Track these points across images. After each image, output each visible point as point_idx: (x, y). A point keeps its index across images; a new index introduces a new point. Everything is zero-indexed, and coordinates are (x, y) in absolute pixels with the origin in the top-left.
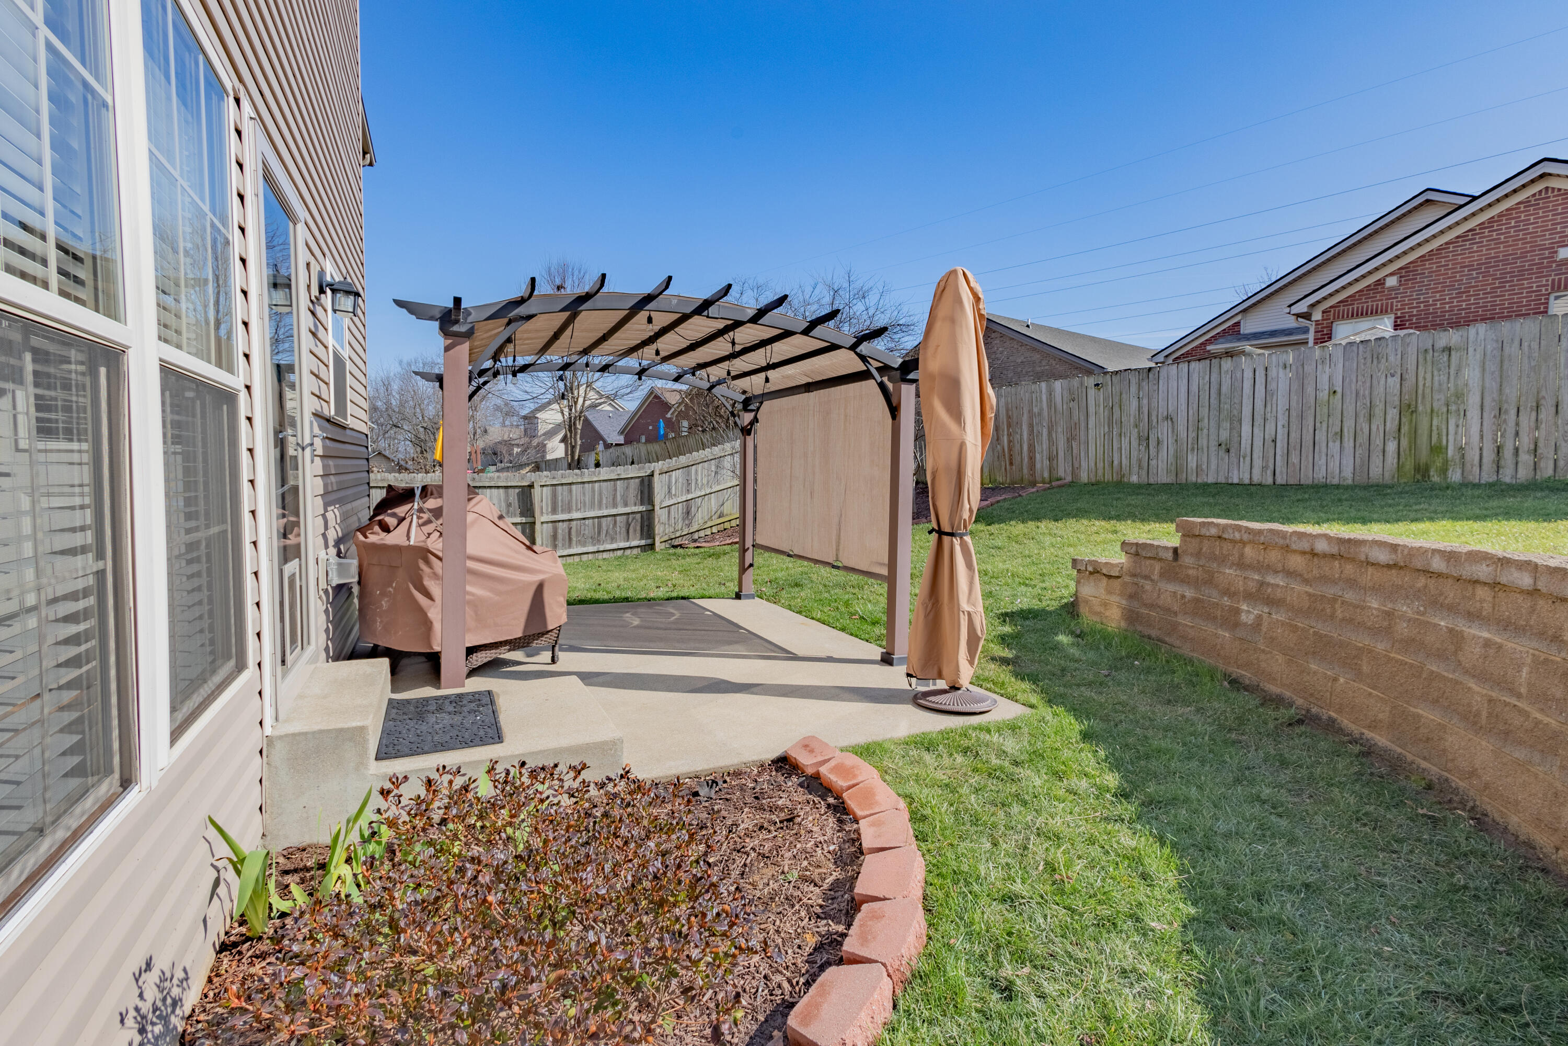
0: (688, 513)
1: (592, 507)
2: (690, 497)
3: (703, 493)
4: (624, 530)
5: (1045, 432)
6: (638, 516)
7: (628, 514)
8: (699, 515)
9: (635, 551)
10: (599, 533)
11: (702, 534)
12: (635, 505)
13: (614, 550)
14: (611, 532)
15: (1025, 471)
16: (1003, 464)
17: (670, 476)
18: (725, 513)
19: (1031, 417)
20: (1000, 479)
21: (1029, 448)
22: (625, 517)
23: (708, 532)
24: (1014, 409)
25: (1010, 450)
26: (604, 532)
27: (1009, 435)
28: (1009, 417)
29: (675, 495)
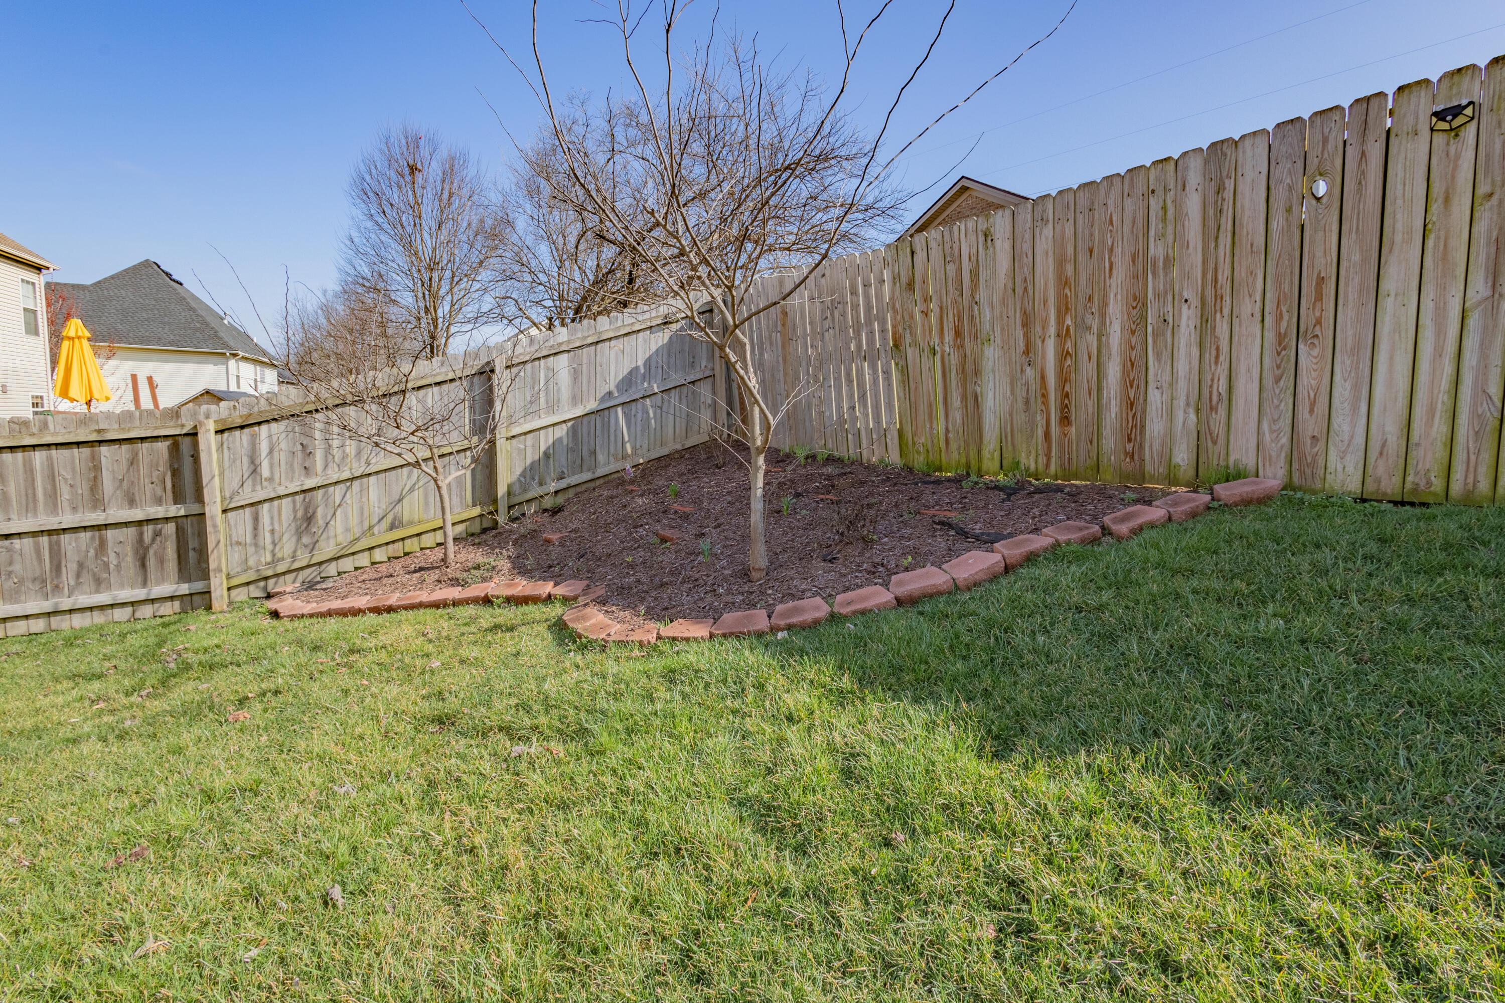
0: (309, 519)
1: (30, 505)
2: (310, 483)
3: (346, 475)
4: (130, 560)
5: (1188, 318)
6: (170, 528)
7: (140, 523)
8: (338, 524)
9: (167, 609)
10: (57, 569)
11: (347, 564)
12: (159, 501)
13: (102, 608)
14: (91, 564)
15: (1110, 441)
16: (1040, 419)
17: (254, 438)
18: (406, 518)
19: (1138, 277)
20: (1029, 461)
21: (1125, 373)
22: (132, 531)
23: (363, 560)
24: (1082, 257)
25: (1064, 378)
26: (73, 567)
27: (1063, 335)
28: (1063, 282)
29: (270, 479)
